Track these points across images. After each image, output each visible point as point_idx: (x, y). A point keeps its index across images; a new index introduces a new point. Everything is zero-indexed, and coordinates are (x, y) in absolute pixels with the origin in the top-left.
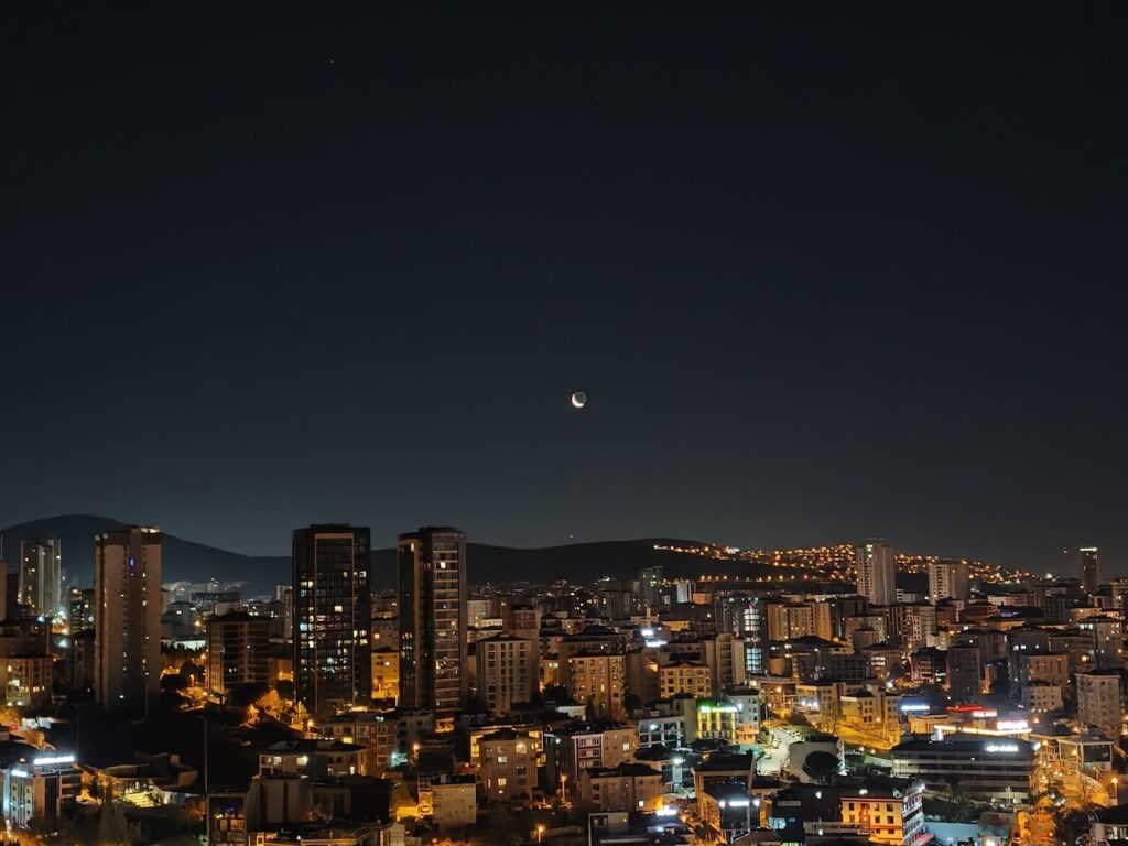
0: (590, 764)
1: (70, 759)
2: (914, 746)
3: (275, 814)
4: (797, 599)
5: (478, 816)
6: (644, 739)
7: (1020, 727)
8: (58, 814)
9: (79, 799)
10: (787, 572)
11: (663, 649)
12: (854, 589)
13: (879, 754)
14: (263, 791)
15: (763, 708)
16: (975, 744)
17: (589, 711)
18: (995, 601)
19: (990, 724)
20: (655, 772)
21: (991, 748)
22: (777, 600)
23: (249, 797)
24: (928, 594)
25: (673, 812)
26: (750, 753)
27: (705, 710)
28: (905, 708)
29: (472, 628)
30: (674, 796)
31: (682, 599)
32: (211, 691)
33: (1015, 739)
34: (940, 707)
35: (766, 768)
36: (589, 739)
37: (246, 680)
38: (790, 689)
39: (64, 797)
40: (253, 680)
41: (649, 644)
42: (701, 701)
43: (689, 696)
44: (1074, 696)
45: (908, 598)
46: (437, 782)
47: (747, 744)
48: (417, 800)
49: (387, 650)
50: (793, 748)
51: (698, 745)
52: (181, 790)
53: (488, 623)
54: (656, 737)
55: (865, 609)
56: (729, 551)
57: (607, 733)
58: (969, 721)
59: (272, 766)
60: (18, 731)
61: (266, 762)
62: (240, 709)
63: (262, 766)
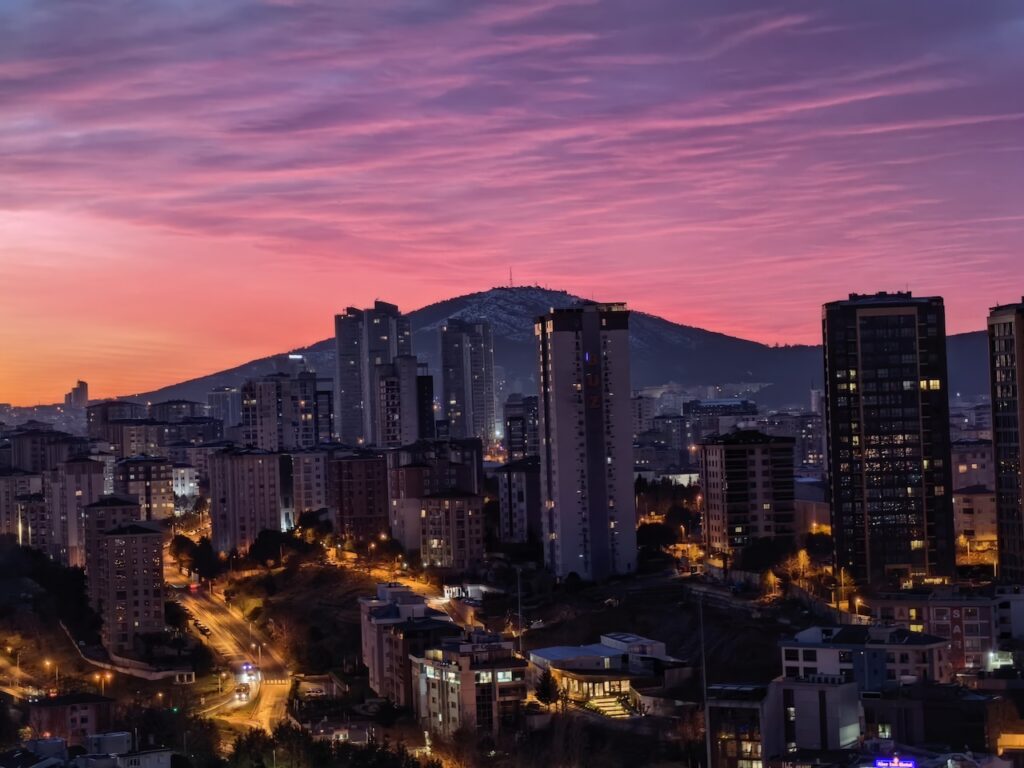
8: (496, 724)
9: (524, 703)
23: (766, 709)
32: (710, 551)
37: (762, 534)
39: (502, 699)
40: (772, 534)
49: (980, 490)
52: (670, 695)
59: (801, 664)
60: (435, 603)
61: (792, 656)
62: (756, 578)
63: (786, 663)
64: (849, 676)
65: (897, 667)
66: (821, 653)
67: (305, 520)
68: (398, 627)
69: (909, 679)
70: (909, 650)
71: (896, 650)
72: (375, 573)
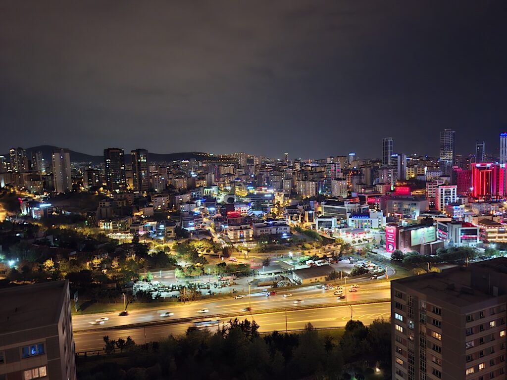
0: (180, 202)
1: (50, 205)
2: (250, 195)
3: (104, 215)
4: (226, 165)
5: (154, 214)
6: (192, 196)
7: (271, 191)
8: (48, 218)
9: (53, 214)
10: (224, 159)
11: (196, 177)
12: (238, 163)
13: (243, 197)
14: (101, 210)
15: (218, 188)
16: (263, 194)
17: (179, 190)
18: (267, 165)
19: (266, 191)
20: (195, 203)
21: (266, 196)
22: (221, 166)
23: (97, 212)
24: (253, 163)
25: (199, 211)
26: (216, 198)
27: (206, 189)
28: (248, 188)
29: (150, 172)
30: (199, 208)
31: (200, 165)
32: (85, 188)
33: (271, 194)
34: (255, 187)
35: (219, 201)
36: (179, 197)
38: (224, 185)
39: (49, 214)
41: (193, 176)
42: (205, 188)
43: (202, 187)
44: (282, 184)
45: (250, 165)
46: (144, 207)
47: (215, 196)
48: (139, 212)
49: (130, 178)
50: (224, 197)
51: (204, 197)
53: (154, 171)
54: (195, 196)
55: (239, 167)
56: (211, 155)
57: (184, 195)
58: (261, 190)
59: (102, 205)
60: (35, 198)
61: (101, 204)
62: (94, 192)
63: (100, 205)
64: (111, 206)
65: (118, 204)
66: (106, 203)
67: (6, 185)
68: (28, 203)
69: (120, 206)
70: (120, 202)
71: (118, 202)
72: (22, 194)
